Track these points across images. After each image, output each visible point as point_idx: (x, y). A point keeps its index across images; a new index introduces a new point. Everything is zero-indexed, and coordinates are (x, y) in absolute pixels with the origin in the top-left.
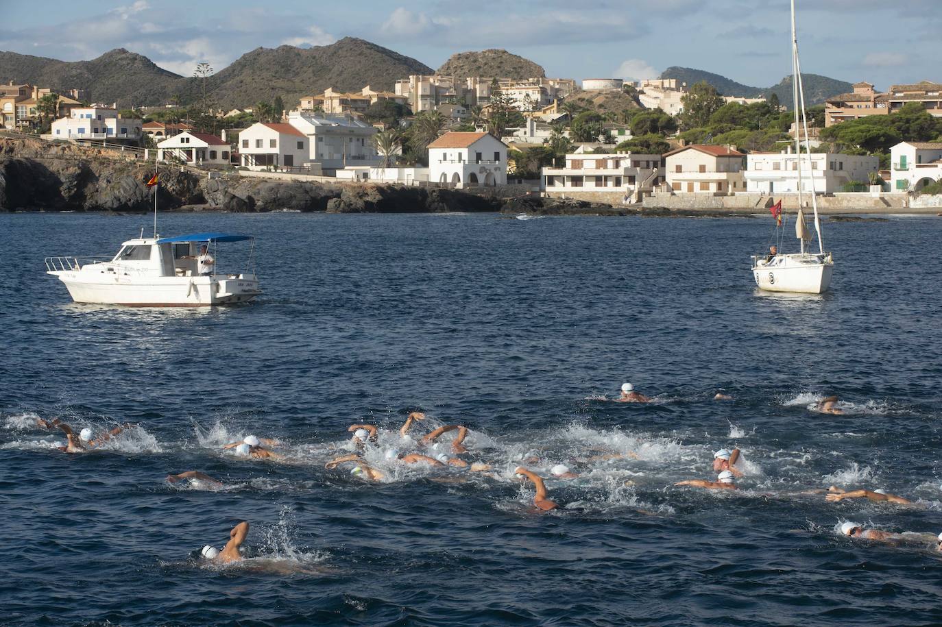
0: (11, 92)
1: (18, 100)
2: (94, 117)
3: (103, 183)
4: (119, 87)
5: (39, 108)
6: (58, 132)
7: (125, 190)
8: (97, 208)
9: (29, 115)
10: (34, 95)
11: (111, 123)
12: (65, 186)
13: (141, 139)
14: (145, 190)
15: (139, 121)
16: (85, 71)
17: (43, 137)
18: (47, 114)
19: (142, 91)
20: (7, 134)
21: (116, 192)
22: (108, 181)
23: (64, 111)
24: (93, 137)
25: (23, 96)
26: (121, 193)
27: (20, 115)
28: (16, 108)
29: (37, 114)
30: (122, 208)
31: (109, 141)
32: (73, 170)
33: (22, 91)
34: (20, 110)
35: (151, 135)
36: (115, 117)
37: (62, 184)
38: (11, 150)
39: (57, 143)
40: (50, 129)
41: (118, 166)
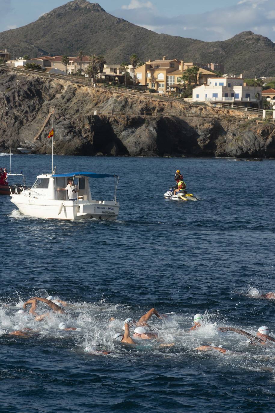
0: (163, 65)
1: (168, 72)
2: (225, 85)
3: (230, 136)
4: (245, 61)
5: (184, 78)
6: (198, 96)
7: (247, 141)
8: (224, 155)
9: (176, 83)
10: (180, 68)
11: (238, 90)
12: (201, 138)
13: (261, 102)
14: (262, 142)
15: (260, 88)
16: (220, 49)
17: (186, 100)
18: (190, 82)
19: (264, 64)
20: (159, 97)
21: (240, 143)
22: (234, 135)
23: (202, 80)
24: (224, 101)
25: (172, 69)
26: (243, 144)
27: (169, 82)
28: (167, 77)
29: (182, 83)
30: (244, 155)
31: (235, 103)
32: (207, 126)
33: (172, 65)
34: (169, 79)
35: (268, 100)
36: (241, 85)
37: (199, 136)
38: (162, 110)
39: (197, 104)
40: (191, 94)
41: (242, 123)
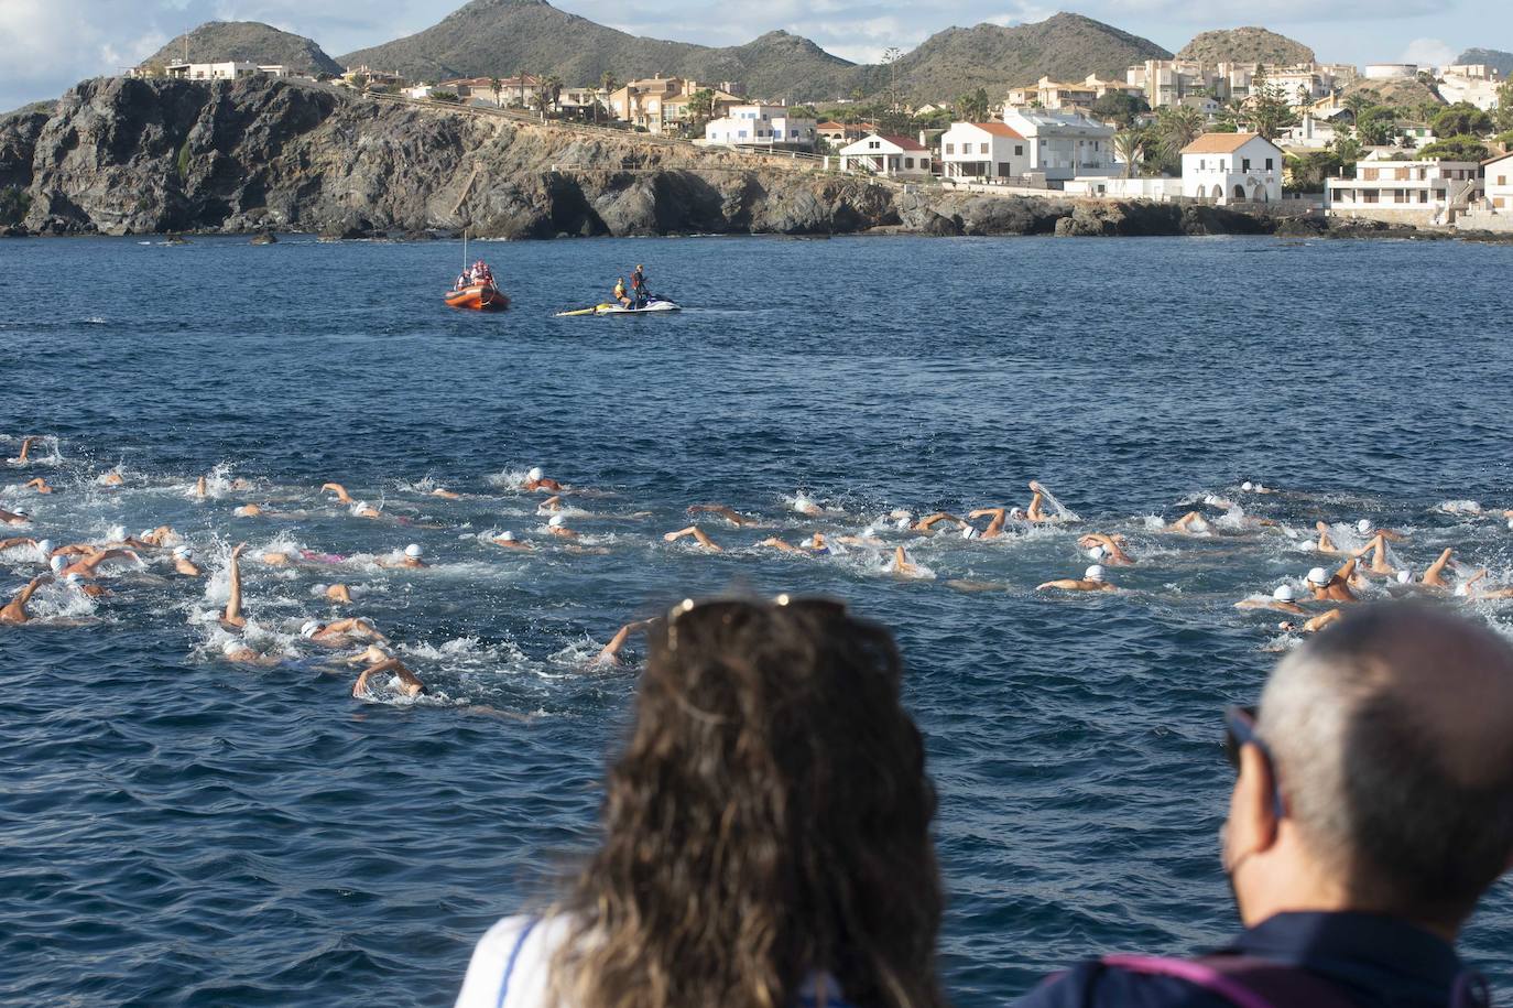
0: (656, 87)
1: (665, 98)
2: (758, 116)
3: (773, 200)
4: (776, 77)
5: (691, 106)
6: (714, 136)
7: (801, 208)
8: (766, 230)
9: (679, 116)
10: (684, 91)
11: (779, 124)
12: (727, 203)
13: (816, 144)
14: (826, 208)
15: (814, 121)
16: (736, 59)
17: (695, 142)
18: (700, 113)
19: (806, 82)
20: (651, 139)
21: (790, 210)
22: (780, 198)
23: (719, 110)
24: (757, 142)
25: (672, 92)
26: (795, 212)
27: (667, 115)
28: (663, 107)
29: (688, 115)
30: (798, 231)
31: (776, 146)
32: (737, 184)
33: (670, 86)
34: (666, 110)
35: (827, 139)
36: (783, 116)
37: (723, 200)
38: (657, 160)
39: (713, 149)
40: (704, 133)
41: (792, 177)
